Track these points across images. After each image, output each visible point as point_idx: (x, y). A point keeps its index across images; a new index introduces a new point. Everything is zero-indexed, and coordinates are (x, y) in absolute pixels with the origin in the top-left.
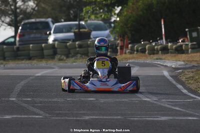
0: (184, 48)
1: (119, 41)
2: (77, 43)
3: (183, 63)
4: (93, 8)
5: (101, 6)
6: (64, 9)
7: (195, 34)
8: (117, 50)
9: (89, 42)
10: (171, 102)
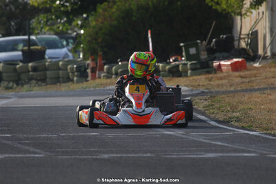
0: (180, 69)
2: (30, 64)
3: (186, 88)
4: (47, 17)
5: (58, 13)
7: (193, 51)
8: (87, 73)
9: (47, 64)
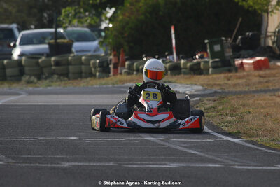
0: (202, 67)
1: (111, 57)
2: (53, 59)
3: (200, 88)
4: (75, 11)
5: (86, 6)
6: (35, 10)
8: (109, 69)
9: (70, 58)
10: (185, 142)
